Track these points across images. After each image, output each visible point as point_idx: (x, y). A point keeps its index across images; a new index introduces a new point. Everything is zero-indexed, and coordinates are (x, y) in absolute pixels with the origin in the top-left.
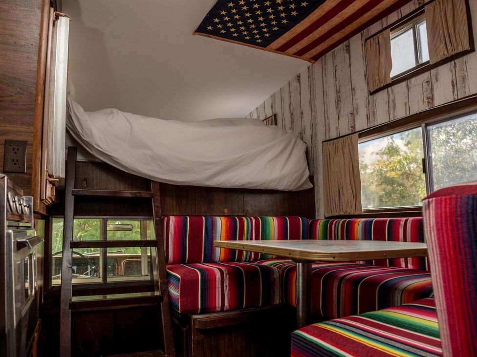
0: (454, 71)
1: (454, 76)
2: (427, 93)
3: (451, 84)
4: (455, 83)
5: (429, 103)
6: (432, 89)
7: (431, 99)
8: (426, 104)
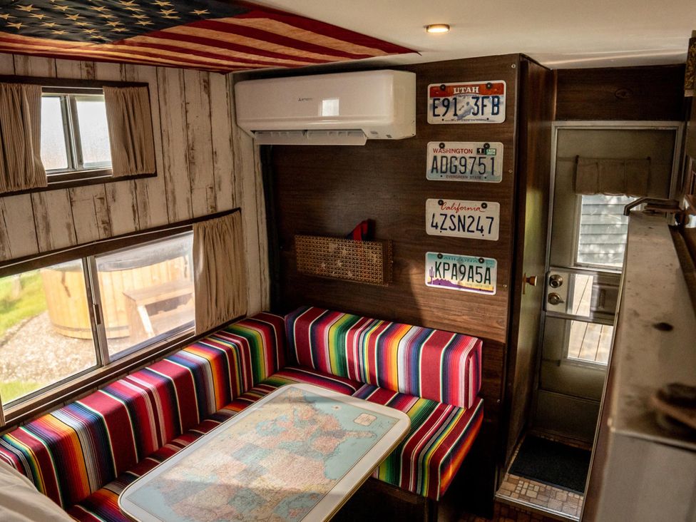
0: (134, 193)
1: (135, 199)
2: (102, 215)
3: (131, 209)
4: (135, 208)
5: (105, 229)
6: (108, 210)
7: (107, 224)
8: (102, 231)
